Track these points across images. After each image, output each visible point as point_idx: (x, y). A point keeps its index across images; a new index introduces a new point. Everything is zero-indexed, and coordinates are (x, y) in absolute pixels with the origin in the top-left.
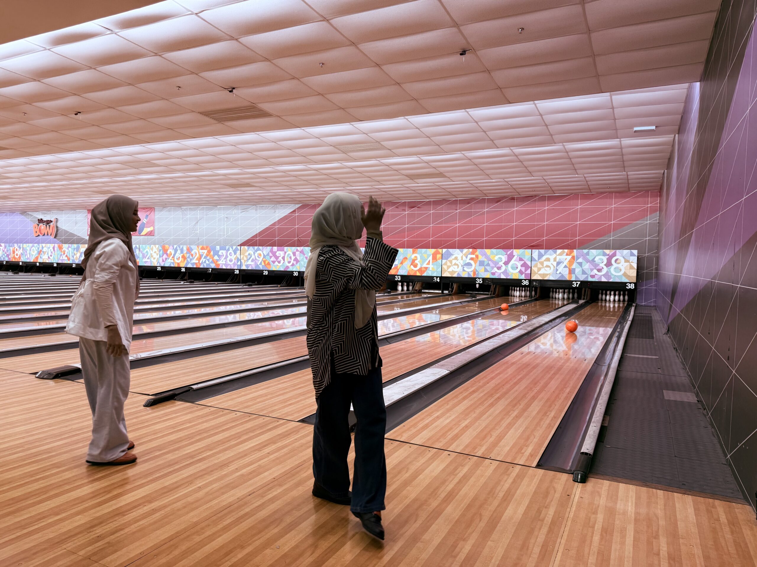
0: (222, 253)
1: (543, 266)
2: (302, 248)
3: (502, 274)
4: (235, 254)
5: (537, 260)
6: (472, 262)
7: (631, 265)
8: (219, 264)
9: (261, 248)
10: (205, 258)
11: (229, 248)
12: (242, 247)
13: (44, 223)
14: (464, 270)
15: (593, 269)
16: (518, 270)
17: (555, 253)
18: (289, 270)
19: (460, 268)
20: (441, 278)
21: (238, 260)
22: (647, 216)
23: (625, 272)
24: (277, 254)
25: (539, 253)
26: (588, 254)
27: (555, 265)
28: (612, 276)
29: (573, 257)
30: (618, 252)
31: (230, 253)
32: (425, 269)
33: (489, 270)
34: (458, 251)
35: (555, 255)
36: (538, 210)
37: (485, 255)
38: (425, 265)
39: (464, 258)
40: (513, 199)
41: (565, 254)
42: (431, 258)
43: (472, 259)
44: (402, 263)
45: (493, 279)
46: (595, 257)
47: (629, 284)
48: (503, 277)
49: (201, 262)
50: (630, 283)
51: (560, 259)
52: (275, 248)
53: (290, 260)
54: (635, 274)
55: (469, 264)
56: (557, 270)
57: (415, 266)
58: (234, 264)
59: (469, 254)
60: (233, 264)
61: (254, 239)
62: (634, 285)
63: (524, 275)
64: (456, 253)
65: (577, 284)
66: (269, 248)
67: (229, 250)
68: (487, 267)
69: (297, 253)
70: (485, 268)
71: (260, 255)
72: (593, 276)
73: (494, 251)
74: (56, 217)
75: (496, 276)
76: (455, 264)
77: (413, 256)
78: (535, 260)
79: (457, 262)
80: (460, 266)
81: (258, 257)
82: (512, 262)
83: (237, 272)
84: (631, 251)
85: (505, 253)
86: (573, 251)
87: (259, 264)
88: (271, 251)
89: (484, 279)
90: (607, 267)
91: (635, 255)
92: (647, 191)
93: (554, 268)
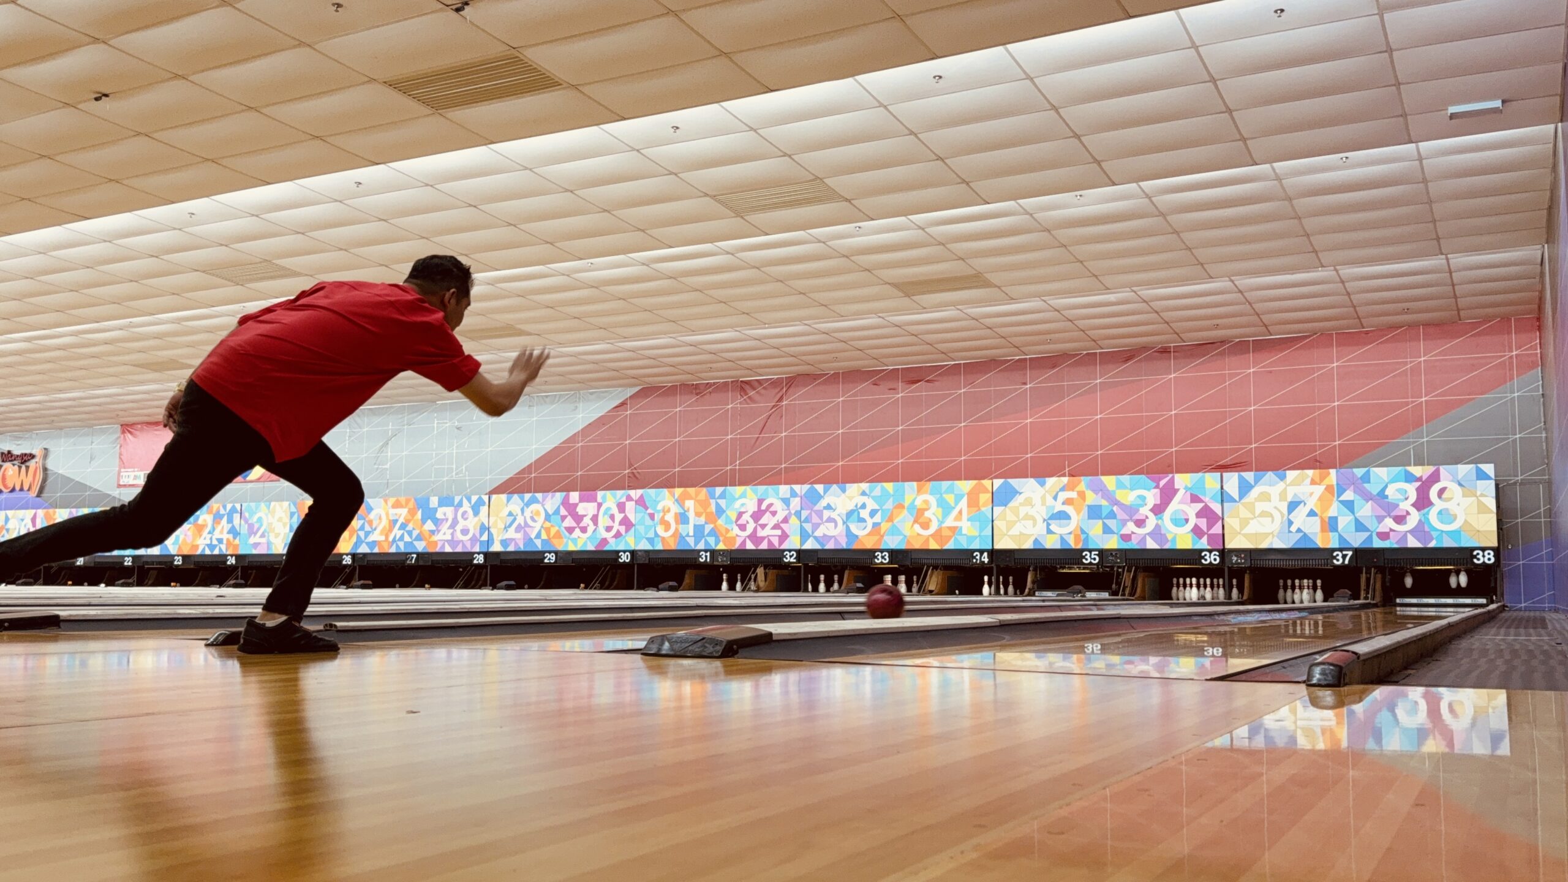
0: (445, 514)
1: (1254, 513)
2: (640, 492)
3: (1148, 539)
4: (476, 513)
5: (1237, 497)
6: (1069, 509)
7: (1480, 503)
8: (436, 543)
9: (539, 496)
10: (403, 527)
11: (461, 500)
12: (494, 497)
13: (15, 462)
14: (1049, 532)
15: (1384, 517)
16: (1190, 525)
17: (1283, 478)
18: (607, 548)
19: (1041, 528)
20: (993, 553)
21: (484, 528)
22: (1512, 379)
23: (1466, 521)
24: (581, 509)
25: (1241, 479)
26: (1366, 478)
27: (1285, 512)
28: (1434, 534)
29: (1329, 489)
30: (1444, 470)
31: (465, 513)
32: (950, 534)
33: (1115, 529)
34: (1031, 482)
35: (1282, 483)
36: (1231, 376)
37: (1101, 490)
38: (950, 522)
39: (1049, 500)
40: (1165, 351)
41: (1308, 480)
42: (963, 504)
43: (1068, 502)
44: (890, 519)
45: (1125, 551)
46: (1386, 486)
47: (1481, 553)
48: (1151, 545)
49: (391, 539)
50: (1483, 549)
51: (1295, 494)
52: (574, 496)
53: (610, 523)
54: (1493, 526)
55: (1062, 516)
56: (1290, 523)
57: (925, 526)
58: (474, 540)
59: (1063, 489)
60: (470, 539)
61: (525, 478)
62: (1492, 553)
63: (1205, 539)
64: (1028, 486)
65: (1344, 557)
66: (559, 496)
67: (460, 504)
68: (1109, 522)
69: (630, 506)
70: (1104, 524)
71: (538, 513)
72: (1384, 536)
73: (1126, 478)
74: (45, 444)
75: (1133, 545)
76: (1028, 517)
77: (919, 502)
78: (1233, 500)
79: (1032, 512)
80: (1040, 520)
81: (532, 519)
82: (1174, 506)
83: (479, 559)
84: (1477, 467)
85: (1154, 484)
86: (1329, 474)
87: (533, 536)
88: (565, 503)
89: (1102, 553)
90: (1418, 510)
91: (1488, 478)
92: (1506, 319)
93: (1282, 517)
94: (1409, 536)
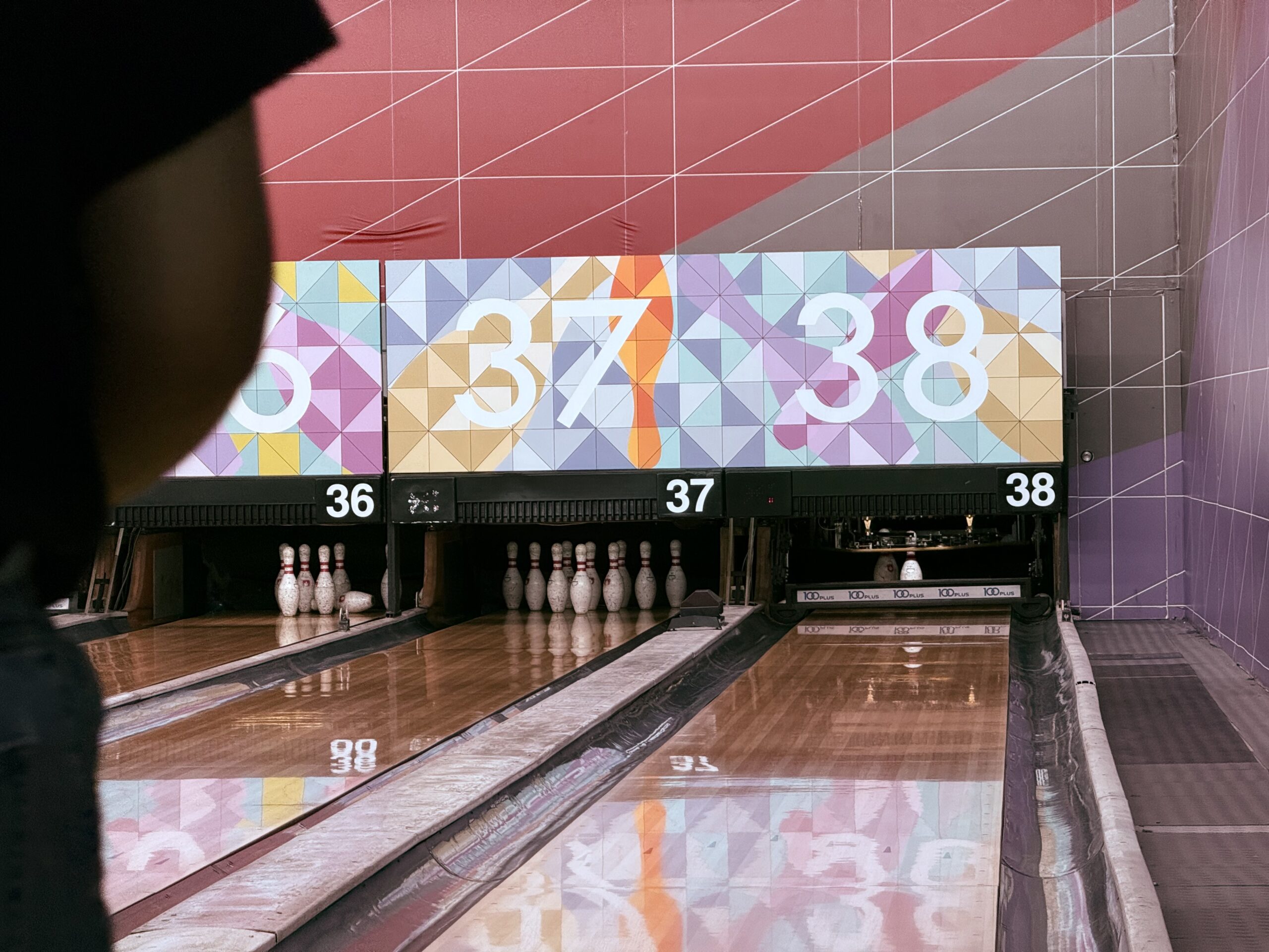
1: (465, 376)
7: (1025, 350)
15: (795, 385)
16: (300, 410)
17: (542, 279)
22: (1104, 15)
23: (991, 397)
25: (435, 283)
26: (752, 281)
27: (546, 369)
28: (916, 431)
29: (660, 309)
30: (943, 261)
35: (539, 293)
41: (607, 286)
46: (800, 304)
47: (1023, 478)
50: (1030, 470)
51: (574, 325)
54: (1052, 410)
56: (560, 402)
62: (1049, 479)
65: (694, 493)
72: (792, 436)
78: (412, 338)
84: (1021, 257)
86: (661, 267)
90: (878, 368)
91: (1048, 284)
93: (540, 386)
94: (855, 436)
